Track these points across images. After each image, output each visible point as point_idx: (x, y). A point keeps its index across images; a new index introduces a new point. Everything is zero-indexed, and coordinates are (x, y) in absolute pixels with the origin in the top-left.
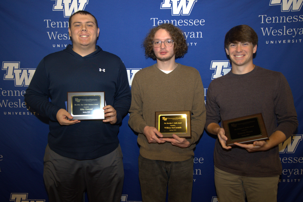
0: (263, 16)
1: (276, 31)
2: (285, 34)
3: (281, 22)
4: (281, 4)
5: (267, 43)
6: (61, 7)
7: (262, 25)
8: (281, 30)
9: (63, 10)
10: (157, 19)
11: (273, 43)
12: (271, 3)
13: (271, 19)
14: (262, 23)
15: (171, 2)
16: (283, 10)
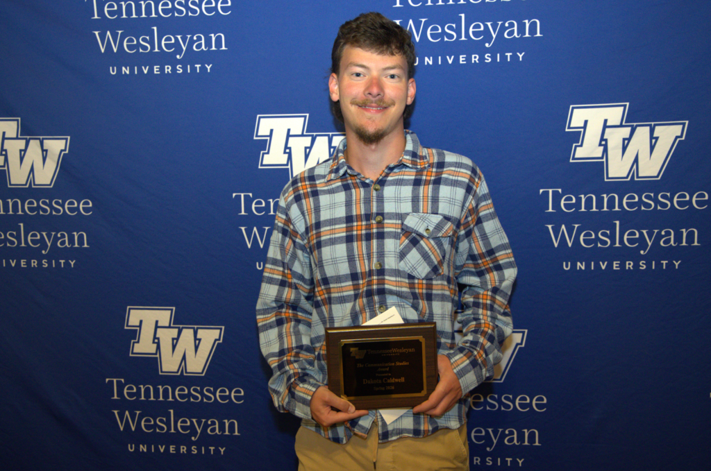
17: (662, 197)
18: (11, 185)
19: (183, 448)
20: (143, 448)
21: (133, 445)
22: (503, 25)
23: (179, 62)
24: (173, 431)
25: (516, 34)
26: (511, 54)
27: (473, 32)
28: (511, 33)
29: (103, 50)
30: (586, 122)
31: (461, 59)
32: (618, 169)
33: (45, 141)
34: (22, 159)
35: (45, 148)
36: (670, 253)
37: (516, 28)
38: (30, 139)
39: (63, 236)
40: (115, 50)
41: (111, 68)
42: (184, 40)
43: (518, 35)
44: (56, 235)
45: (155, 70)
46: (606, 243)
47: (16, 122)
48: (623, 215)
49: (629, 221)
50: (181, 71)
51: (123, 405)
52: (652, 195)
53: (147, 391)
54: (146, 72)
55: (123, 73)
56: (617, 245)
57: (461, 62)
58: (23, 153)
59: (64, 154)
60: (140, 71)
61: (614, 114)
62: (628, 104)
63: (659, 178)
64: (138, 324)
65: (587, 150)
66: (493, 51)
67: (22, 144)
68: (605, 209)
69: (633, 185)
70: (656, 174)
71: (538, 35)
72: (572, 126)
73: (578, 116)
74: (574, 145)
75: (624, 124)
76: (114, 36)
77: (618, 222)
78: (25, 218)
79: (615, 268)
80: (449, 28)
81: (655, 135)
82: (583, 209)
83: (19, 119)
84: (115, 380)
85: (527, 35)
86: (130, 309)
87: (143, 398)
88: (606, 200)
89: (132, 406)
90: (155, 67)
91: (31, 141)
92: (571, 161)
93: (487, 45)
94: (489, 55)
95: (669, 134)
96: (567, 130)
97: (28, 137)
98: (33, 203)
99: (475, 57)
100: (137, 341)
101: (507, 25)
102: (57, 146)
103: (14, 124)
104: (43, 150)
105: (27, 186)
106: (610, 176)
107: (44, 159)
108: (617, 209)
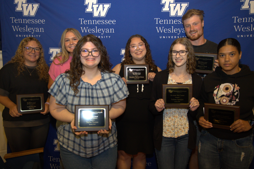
0: (235, 17)
1: (245, 28)
2: (252, 30)
3: (249, 21)
4: (249, 9)
5: (238, 36)
6: (91, 10)
7: (235, 24)
8: (249, 27)
9: (92, 12)
10: (159, 19)
11: (242, 37)
12: (242, 8)
13: (241, 20)
14: (235, 22)
15: (169, 7)
16: (251, 13)
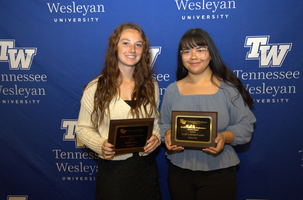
17: (281, 73)
18: (11, 68)
19: (86, 178)
20: (69, 178)
21: (65, 177)
22: (220, 3)
23: (84, 17)
24: (81, 171)
25: (225, 7)
26: (223, 15)
27: (208, 6)
28: (223, 7)
29: (51, 12)
30: (252, 43)
31: (203, 17)
32: (264, 62)
33: (26, 50)
34: (16, 57)
35: (26, 53)
36: (285, 96)
37: (225, 5)
38: (19, 49)
39: (34, 90)
40: (57, 12)
41: (55, 19)
42: (86, 7)
43: (226, 7)
44: (31, 90)
45: (74, 20)
46: (259, 92)
47: (13, 42)
48: (266, 81)
49: (269, 83)
50: (85, 21)
51: (60, 161)
52: (278, 73)
53: (71, 155)
54: (70, 21)
55: (60, 21)
56: (264, 93)
57: (202, 18)
58: (16, 55)
59: (34, 55)
60: (67, 20)
61: (264, 40)
62: (269, 36)
63: (280, 66)
64: (67, 127)
65: (253, 55)
66: (215, 14)
67: (16, 51)
68: (259, 78)
69: (270, 69)
70: (279, 65)
71: (234, 7)
72: (247, 45)
73: (250, 41)
74: (248, 53)
75: (267, 44)
76: (56, 6)
77: (264, 84)
78: (17, 83)
79: (263, 102)
80: (198, 4)
81: (279, 49)
82: (250, 79)
83: (14, 40)
84: (57, 150)
85: (230, 7)
86: (63, 121)
87: (69, 158)
88: (259, 75)
89: (64, 161)
90: (74, 19)
91: (20, 50)
92: (246, 59)
93: (213, 11)
94: (214, 15)
95: (285, 48)
96: (245, 47)
97: (18, 48)
98: (21, 76)
99: (208, 16)
100: (66, 134)
101: (221, 3)
102: (31, 52)
103: (12, 43)
104: (25, 54)
105: (18, 69)
106: (261, 65)
107: (25, 58)
108: (264, 78)
